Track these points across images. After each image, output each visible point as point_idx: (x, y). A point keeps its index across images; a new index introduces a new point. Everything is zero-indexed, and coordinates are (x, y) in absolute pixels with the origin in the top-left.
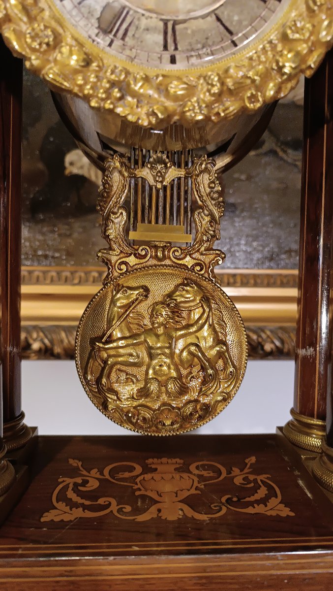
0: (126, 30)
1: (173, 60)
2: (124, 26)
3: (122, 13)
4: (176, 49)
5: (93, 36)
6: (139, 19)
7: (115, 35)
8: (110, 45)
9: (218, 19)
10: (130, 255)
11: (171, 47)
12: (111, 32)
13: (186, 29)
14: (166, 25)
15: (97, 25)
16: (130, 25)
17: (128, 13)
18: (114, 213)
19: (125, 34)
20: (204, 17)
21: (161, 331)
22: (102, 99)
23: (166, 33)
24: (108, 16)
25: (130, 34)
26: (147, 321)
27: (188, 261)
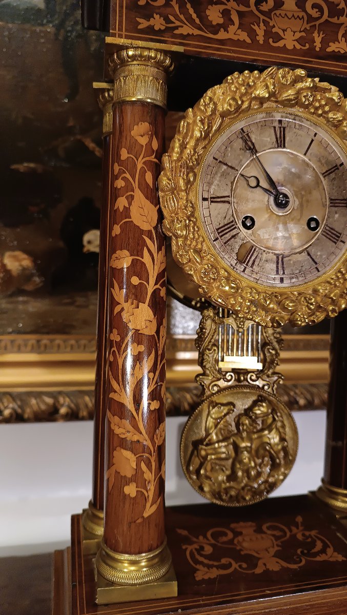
0: (254, 261)
1: (282, 280)
2: (253, 258)
3: (251, 250)
4: (284, 273)
5: (234, 265)
6: (262, 254)
7: (247, 265)
8: (244, 271)
9: (309, 254)
10: (221, 379)
11: (281, 272)
12: (244, 262)
13: (290, 260)
14: (278, 258)
15: (236, 258)
16: (256, 257)
17: (255, 250)
18: (209, 350)
19: (253, 264)
20: (300, 253)
21: (244, 435)
22: (246, 313)
23: (278, 263)
24: (244, 251)
25: (256, 263)
26: (234, 428)
27: (259, 383)
